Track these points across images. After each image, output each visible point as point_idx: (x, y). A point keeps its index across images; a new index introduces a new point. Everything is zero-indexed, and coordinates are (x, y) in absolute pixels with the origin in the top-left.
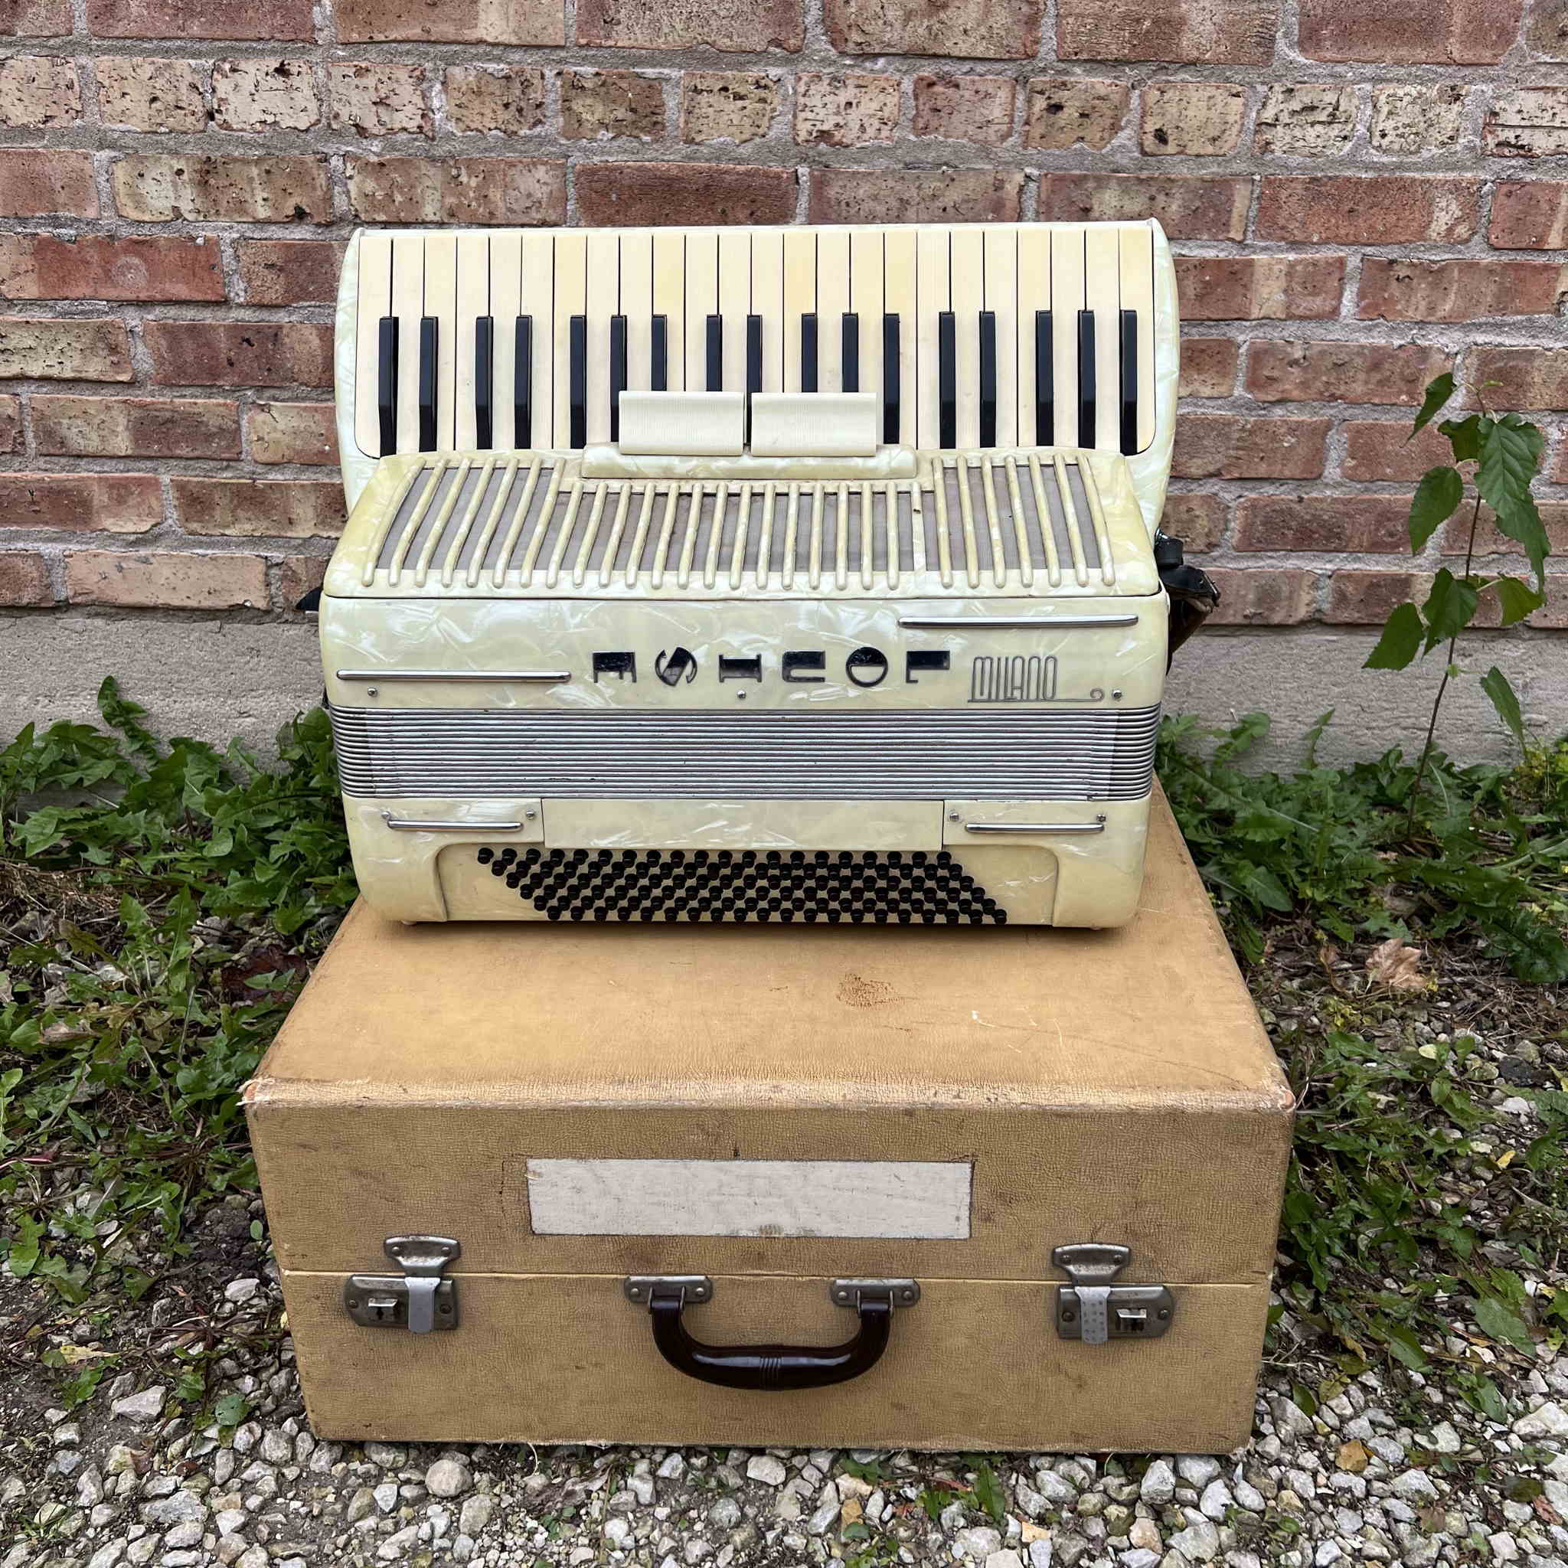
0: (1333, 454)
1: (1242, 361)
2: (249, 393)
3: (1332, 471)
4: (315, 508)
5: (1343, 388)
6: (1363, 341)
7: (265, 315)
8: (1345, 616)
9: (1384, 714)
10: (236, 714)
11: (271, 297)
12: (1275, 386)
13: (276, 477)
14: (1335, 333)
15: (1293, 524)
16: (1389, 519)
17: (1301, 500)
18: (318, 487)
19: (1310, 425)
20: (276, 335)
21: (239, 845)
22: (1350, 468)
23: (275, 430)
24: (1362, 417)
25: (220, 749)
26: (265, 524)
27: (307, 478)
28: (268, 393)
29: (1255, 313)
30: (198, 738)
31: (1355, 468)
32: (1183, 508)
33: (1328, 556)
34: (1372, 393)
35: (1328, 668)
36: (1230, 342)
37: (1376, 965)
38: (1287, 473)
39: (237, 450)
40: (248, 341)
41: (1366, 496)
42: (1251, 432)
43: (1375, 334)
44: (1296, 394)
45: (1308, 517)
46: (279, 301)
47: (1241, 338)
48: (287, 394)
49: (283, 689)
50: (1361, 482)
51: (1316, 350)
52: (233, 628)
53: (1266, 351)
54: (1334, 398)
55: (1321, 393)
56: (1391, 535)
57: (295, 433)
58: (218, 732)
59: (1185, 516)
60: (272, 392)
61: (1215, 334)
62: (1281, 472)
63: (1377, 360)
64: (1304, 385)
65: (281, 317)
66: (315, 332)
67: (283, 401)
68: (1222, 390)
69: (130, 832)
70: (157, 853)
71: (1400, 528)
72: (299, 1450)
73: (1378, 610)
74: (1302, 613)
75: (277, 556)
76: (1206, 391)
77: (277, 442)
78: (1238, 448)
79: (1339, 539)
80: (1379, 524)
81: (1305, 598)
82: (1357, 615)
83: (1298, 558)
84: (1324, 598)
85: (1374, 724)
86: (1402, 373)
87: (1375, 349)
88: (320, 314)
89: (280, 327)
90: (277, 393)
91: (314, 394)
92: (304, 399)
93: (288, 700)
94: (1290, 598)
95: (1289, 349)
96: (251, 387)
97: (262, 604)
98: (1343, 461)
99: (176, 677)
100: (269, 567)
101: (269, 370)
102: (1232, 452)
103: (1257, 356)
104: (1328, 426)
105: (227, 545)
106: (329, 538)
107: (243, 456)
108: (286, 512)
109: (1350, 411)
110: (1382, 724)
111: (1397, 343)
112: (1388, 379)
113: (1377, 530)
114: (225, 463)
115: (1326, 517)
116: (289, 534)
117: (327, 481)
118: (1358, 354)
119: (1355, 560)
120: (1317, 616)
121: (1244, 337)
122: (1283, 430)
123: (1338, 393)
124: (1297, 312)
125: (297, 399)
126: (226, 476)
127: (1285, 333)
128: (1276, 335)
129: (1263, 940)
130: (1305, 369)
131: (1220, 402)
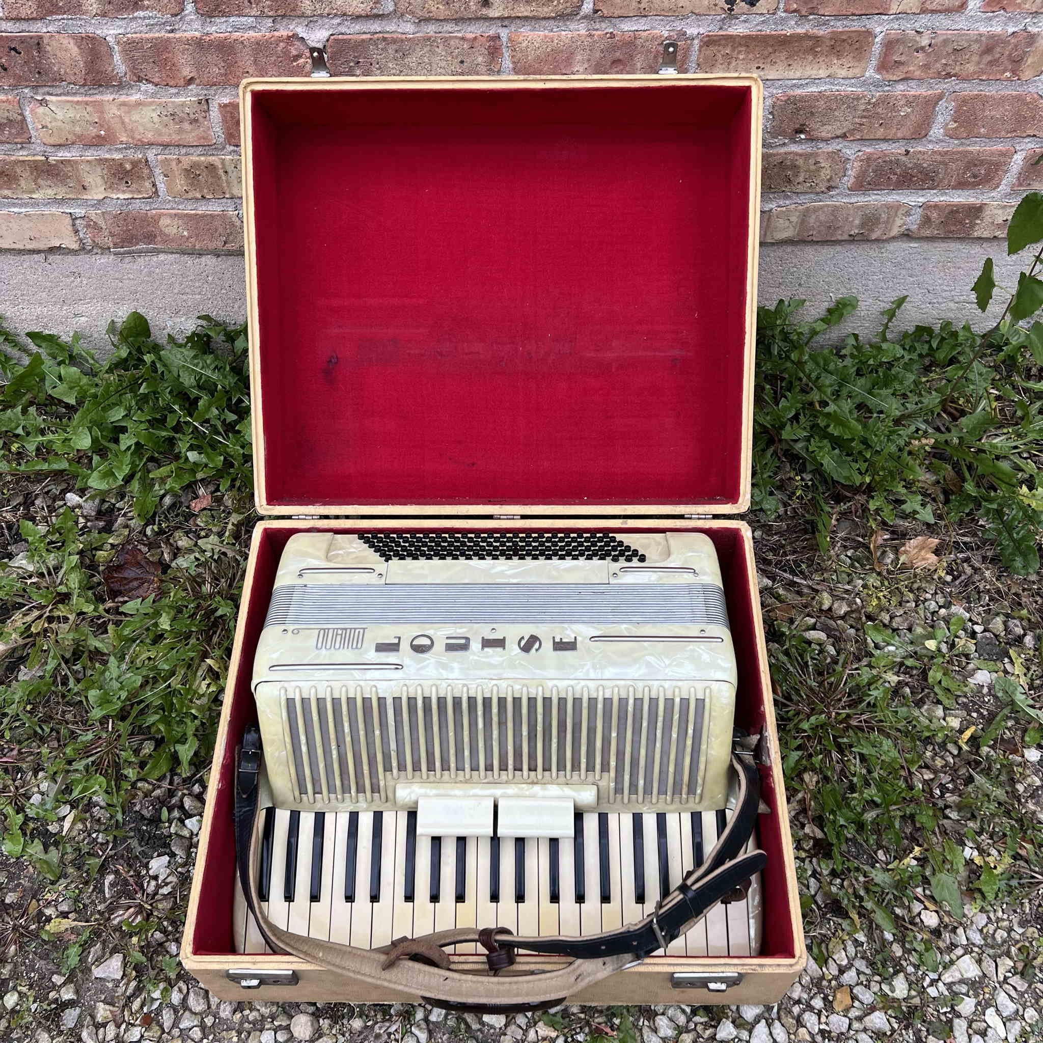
0: (940, 119)
1: (877, 49)
2: (26, 91)
3: (937, 131)
4: (103, 177)
5: (957, 68)
6: (983, 30)
7: (24, 26)
8: (927, 233)
9: (944, 294)
10: (72, 316)
11: (25, 12)
12: (901, 68)
13: (64, 155)
14: (960, 23)
15: (898, 171)
16: (975, 165)
17: (907, 152)
18: (101, 161)
19: (925, 98)
20: (38, 44)
21: (95, 441)
22: (952, 129)
23: (55, 120)
24: (969, 89)
25: (66, 338)
26: (64, 189)
27: (91, 155)
28: (41, 90)
29: (894, 8)
30: (47, 332)
31: (956, 129)
32: (812, 161)
33: (920, 192)
34: (982, 72)
35: (908, 265)
36: (869, 34)
37: (906, 552)
38: (899, 135)
39: (26, 136)
40: (14, 49)
41: (961, 149)
42: (874, 105)
43: (994, 23)
44: (917, 73)
45: (910, 165)
46: (34, 15)
47: (878, 30)
48: (59, 91)
49: (104, 299)
50: (957, 139)
51: (941, 39)
52: (55, 258)
53: (898, 41)
54: (949, 75)
55: (939, 73)
56: (975, 176)
57: (73, 122)
58: (61, 328)
59: (813, 168)
60: (47, 89)
61: (856, 25)
62: (895, 134)
63: (990, 45)
64: (926, 67)
65: (40, 28)
66: (72, 41)
67: (57, 95)
68: (857, 71)
69: (13, 425)
70: (36, 436)
71: (983, 172)
72: (212, 1003)
73: (953, 228)
74: (895, 232)
75: (79, 212)
76: (843, 73)
77: (60, 129)
78: (862, 117)
79: (933, 180)
80: (967, 168)
81: (899, 222)
82: (936, 232)
83: (898, 194)
84: (913, 222)
85: (935, 301)
86: (1010, 55)
87: (992, 37)
88: (73, 25)
89: (41, 38)
90: (51, 90)
91: (82, 90)
92: (75, 94)
93: (110, 306)
94: (887, 222)
95: (918, 39)
96: (27, 87)
97: (75, 246)
98: (947, 124)
99: (19, 293)
100: (74, 220)
101: (39, 73)
102: (857, 120)
103: (890, 45)
104: (940, 97)
105: (36, 204)
106: (118, 198)
107: (33, 140)
108: (79, 181)
109: (961, 85)
110: (940, 300)
111: (1011, 30)
112: (997, 60)
113: (964, 173)
114: (19, 146)
115: (925, 165)
116: (85, 197)
117: (108, 156)
118: (976, 41)
119: (942, 195)
120: (906, 232)
121: (881, 28)
122: (902, 103)
123: (953, 72)
124: (930, 7)
125: (68, 94)
126: (22, 155)
127: (917, 25)
128: (908, 26)
129: (830, 515)
130: (928, 55)
131: (853, 81)
